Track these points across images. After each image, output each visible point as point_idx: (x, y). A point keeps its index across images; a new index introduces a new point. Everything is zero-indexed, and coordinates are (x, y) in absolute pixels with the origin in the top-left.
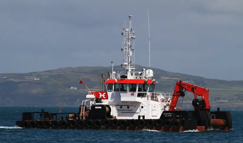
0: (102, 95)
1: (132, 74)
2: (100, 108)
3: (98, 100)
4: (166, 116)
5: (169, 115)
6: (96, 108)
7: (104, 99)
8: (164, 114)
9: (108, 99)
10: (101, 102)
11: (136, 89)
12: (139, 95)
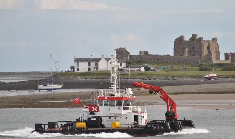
0: (95, 109)
1: (117, 92)
2: (95, 119)
3: (92, 113)
4: (149, 127)
5: (151, 126)
6: (92, 119)
7: (97, 112)
8: (148, 125)
9: (99, 112)
10: (94, 114)
11: (121, 104)
12: (124, 109)
